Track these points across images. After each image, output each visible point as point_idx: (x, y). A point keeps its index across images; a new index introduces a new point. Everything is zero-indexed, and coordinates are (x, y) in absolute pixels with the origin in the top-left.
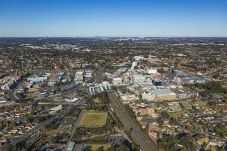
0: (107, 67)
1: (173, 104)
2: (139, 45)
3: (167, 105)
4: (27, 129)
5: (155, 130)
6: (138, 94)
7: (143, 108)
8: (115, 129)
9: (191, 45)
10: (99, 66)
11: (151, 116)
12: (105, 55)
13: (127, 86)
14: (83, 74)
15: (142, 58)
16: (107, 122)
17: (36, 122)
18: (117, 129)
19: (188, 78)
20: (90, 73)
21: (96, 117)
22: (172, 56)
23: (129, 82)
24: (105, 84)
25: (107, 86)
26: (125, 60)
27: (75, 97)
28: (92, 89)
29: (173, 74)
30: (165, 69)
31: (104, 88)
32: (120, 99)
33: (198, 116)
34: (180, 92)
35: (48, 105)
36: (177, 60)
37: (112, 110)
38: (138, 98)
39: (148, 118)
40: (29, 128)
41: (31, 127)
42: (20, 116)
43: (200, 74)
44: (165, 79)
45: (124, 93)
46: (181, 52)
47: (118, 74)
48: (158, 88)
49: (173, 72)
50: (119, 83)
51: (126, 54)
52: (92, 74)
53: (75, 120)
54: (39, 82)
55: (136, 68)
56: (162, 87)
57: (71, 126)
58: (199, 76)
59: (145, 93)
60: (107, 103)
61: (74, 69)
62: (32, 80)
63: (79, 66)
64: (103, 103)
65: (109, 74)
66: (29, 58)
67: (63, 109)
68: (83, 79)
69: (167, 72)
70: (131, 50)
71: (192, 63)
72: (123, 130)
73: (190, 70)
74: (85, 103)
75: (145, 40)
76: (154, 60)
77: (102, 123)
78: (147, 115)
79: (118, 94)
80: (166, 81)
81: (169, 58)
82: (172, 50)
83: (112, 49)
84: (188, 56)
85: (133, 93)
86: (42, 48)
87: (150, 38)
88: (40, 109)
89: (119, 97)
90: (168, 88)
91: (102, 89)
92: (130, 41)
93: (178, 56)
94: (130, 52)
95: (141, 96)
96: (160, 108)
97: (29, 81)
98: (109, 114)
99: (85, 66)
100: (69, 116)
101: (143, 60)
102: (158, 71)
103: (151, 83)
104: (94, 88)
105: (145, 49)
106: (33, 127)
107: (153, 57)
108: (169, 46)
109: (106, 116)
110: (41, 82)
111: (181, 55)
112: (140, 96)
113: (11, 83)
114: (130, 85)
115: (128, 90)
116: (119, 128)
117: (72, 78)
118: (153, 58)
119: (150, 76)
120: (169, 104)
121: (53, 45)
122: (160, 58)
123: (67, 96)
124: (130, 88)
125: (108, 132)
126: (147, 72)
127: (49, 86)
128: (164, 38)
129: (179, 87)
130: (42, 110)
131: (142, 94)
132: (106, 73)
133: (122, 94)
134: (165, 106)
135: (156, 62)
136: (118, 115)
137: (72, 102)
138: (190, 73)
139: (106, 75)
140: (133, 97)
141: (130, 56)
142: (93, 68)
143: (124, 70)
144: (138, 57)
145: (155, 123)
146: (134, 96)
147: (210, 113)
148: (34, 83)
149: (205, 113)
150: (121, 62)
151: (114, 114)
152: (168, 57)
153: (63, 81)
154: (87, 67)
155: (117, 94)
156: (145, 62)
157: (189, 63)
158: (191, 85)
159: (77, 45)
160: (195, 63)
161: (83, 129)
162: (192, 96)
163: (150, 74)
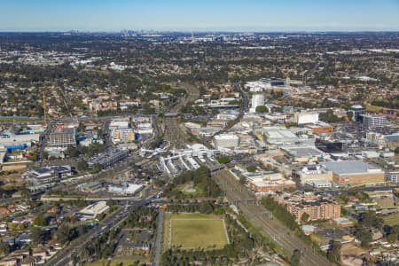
0: (184, 110)
3: (366, 198)
4: (39, 258)
5: (353, 253)
6: (289, 173)
7: (312, 204)
8: (256, 253)
9: (382, 54)
11: (335, 223)
13: (253, 154)
15: (268, 86)
16: (230, 237)
17: (57, 241)
18: (262, 254)
20: (149, 125)
21: (201, 228)
22: (344, 82)
23: (257, 145)
24: (197, 148)
25: (205, 156)
26: (222, 91)
27: (132, 182)
28: (166, 162)
29: (360, 124)
30: (339, 112)
31: (195, 158)
32: (248, 185)
34: (391, 167)
35: (70, 203)
37: (235, 210)
38: (290, 182)
39: (328, 227)
40: (43, 255)
41: (47, 254)
42: (7, 228)
44: (344, 137)
45: (252, 169)
46: (362, 71)
47: (221, 126)
48: (335, 158)
49: (360, 119)
50: (232, 148)
51: (221, 77)
52: (153, 126)
53: (152, 236)
54: (22, 148)
55: (261, 110)
56: (345, 155)
57: (147, 248)
59: (305, 169)
61: (101, 113)
63: (112, 106)
64: (207, 196)
65: (198, 126)
67: (111, 210)
68: (133, 139)
72: (276, 256)
74: (162, 196)
78: (325, 221)
79: (238, 173)
80: (349, 141)
84: (384, 80)
85: (275, 171)
88: (53, 211)
89: (243, 181)
90: (359, 156)
91: (192, 161)
92: (219, 41)
94: (230, 70)
95: (298, 176)
96: (350, 205)
98: (230, 221)
99: (129, 107)
100: (133, 226)
101: (272, 92)
102: (322, 117)
103: (314, 147)
104: (173, 161)
105: (266, 63)
106: (52, 253)
107: (296, 82)
108: (326, 56)
109: (225, 226)
110: (26, 146)
111: (365, 78)
112: (296, 177)
114: (259, 152)
115: (261, 164)
117: (104, 135)
118: (296, 86)
119: (305, 129)
120: (371, 195)
121: (15, 53)
122: (313, 87)
123: (108, 180)
124: (264, 159)
126: (291, 120)
129: (386, 155)
130: (59, 213)
131: (299, 173)
132: (189, 124)
133: (247, 173)
137: (128, 195)
139: (189, 129)
140: (278, 179)
142: (149, 111)
143: (233, 117)
144: (256, 83)
145: (348, 238)
146: (279, 176)
148: (10, 151)
152: (334, 83)
153: (86, 143)
154: (134, 110)
155: (234, 175)
163: (302, 126)
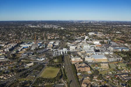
0: (69, 39)
1: (104, 65)
2: (94, 25)
3: (100, 66)
4: (9, 76)
5: (86, 82)
6: (83, 57)
7: (82, 67)
9: (126, 27)
10: (65, 38)
11: (87, 73)
12: (72, 31)
13: (78, 52)
14: (54, 43)
15: (94, 34)
16: (58, 75)
18: (62, 81)
19: (118, 47)
20: (58, 43)
21: (52, 72)
22: (112, 33)
23: (80, 49)
24: (65, 50)
25: (65, 52)
26: (82, 35)
27: (43, 58)
28: (55, 53)
29: (109, 44)
30: (105, 41)
32: (71, 60)
33: (118, 73)
34: (110, 57)
35: (26, 62)
36: (115, 35)
37: (64, 67)
38: (82, 60)
39: (85, 74)
43: (127, 45)
44: (103, 48)
45: (74, 56)
46: (118, 31)
47: (75, 44)
48: (96, 54)
50: (74, 50)
51: (85, 31)
52: (59, 43)
53: (39, 73)
54: (26, 48)
55: (87, 40)
56: (100, 53)
57: (34, 76)
58: (126, 46)
59: (87, 57)
60: (62, 62)
61: (49, 40)
62: (23, 46)
63: (52, 38)
64: (59, 63)
66: (26, 33)
67: (33, 65)
68: (52, 46)
69: (106, 43)
70: (88, 29)
71: (123, 37)
72: (66, 81)
73: (121, 42)
74: (48, 62)
75: (99, 23)
76: (100, 35)
77: (54, 75)
78: (85, 72)
79: (71, 56)
80: (103, 49)
81: (110, 34)
82: (113, 29)
83: (77, 28)
84: (123, 33)
85: (80, 57)
86: (36, 27)
87: (103, 21)
88: (20, 64)
90: (103, 54)
91: (62, 53)
92: (90, 23)
93: (116, 33)
96: (95, 67)
97: (21, 47)
98: (61, 70)
99: (57, 38)
100: (36, 70)
101: (94, 35)
102: (101, 42)
103: (93, 51)
104: (57, 53)
105: (97, 28)
106: (13, 75)
107: (101, 33)
108: (112, 27)
109: (59, 71)
110: (28, 47)
111: (119, 32)
113: (10, 47)
114: (80, 51)
116: (64, 80)
117: (46, 45)
118: (100, 34)
119: (94, 45)
120: (101, 64)
122: (104, 34)
123: (39, 57)
124: (79, 54)
125: (56, 82)
126: (93, 43)
127: (31, 50)
128: (111, 21)
131: (85, 58)
132: (68, 43)
134: (99, 66)
135: (101, 36)
136: (66, 71)
137: (41, 61)
138: (120, 44)
140: (79, 59)
141: (87, 32)
142: (61, 39)
143: (79, 41)
144: (91, 33)
145: (88, 78)
147: (127, 72)
148: (24, 48)
149: (123, 72)
150: (80, 36)
151: (64, 70)
153: (40, 47)
154: (57, 39)
156: (95, 36)
157: (122, 38)
158: (119, 52)
159: (57, 25)
160: (125, 38)
161: (41, 79)
162: (117, 60)
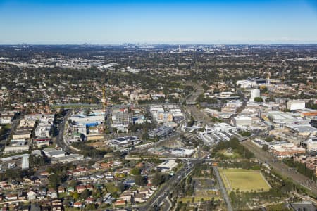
4: (145, 195)
6: (298, 143)
17: (152, 184)
20: (178, 110)
25: (230, 131)
26: (220, 87)
27: (185, 148)
31: (224, 133)
35: (148, 161)
47: (233, 111)
50: (249, 126)
53: (215, 183)
55: (258, 100)
57: (216, 190)
59: (310, 140)
63: (146, 97)
67: (179, 166)
68: (171, 119)
74: (211, 157)
79: (259, 142)
85: (287, 141)
88: (140, 165)
89: (265, 148)
95: (306, 145)
100: (199, 176)
102: (308, 106)
103: (310, 126)
106: (152, 192)
110: (97, 124)
115: (274, 137)
118: (275, 84)
119: (296, 114)
123: (168, 146)
127: (121, 131)
130: (144, 167)
132: (208, 110)
133: (267, 143)
137: (187, 156)
139: (209, 113)
140: (291, 147)
142: (174, 101)
144: (244, 82)
153: (139, 122)
155: (257, 144)
163: (295, 111)
